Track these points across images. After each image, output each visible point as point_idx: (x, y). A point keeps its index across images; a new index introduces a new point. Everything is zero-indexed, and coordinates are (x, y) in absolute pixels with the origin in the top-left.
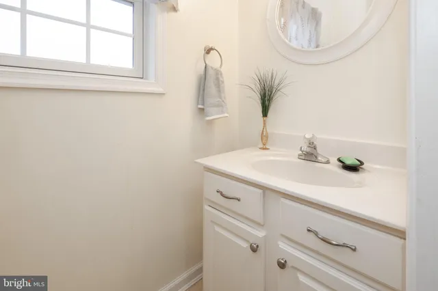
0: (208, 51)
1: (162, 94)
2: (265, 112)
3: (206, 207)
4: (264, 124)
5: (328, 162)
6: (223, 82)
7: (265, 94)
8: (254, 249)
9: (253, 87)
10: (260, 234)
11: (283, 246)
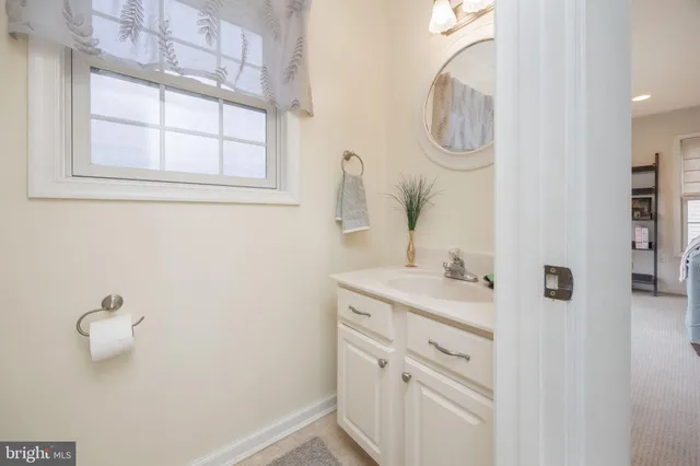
0: (348, 157)
1: (297, 206)
2: (412, 226)
3: (340, 326)
4: (411, 239)
5: (476, 280)
6: (364, 192)
7: (411, 203)
8: (383, 364)
9: (397, 196)
10: (390, 350)
11: (409, 360)
